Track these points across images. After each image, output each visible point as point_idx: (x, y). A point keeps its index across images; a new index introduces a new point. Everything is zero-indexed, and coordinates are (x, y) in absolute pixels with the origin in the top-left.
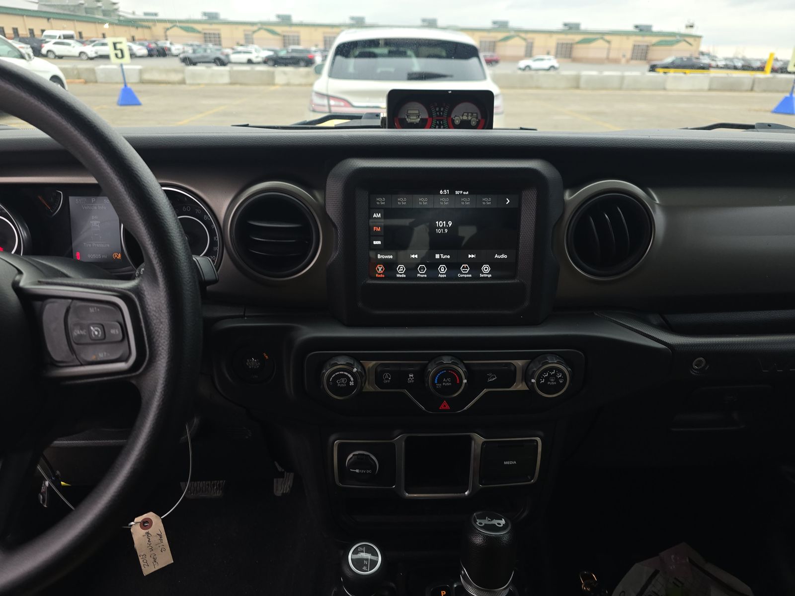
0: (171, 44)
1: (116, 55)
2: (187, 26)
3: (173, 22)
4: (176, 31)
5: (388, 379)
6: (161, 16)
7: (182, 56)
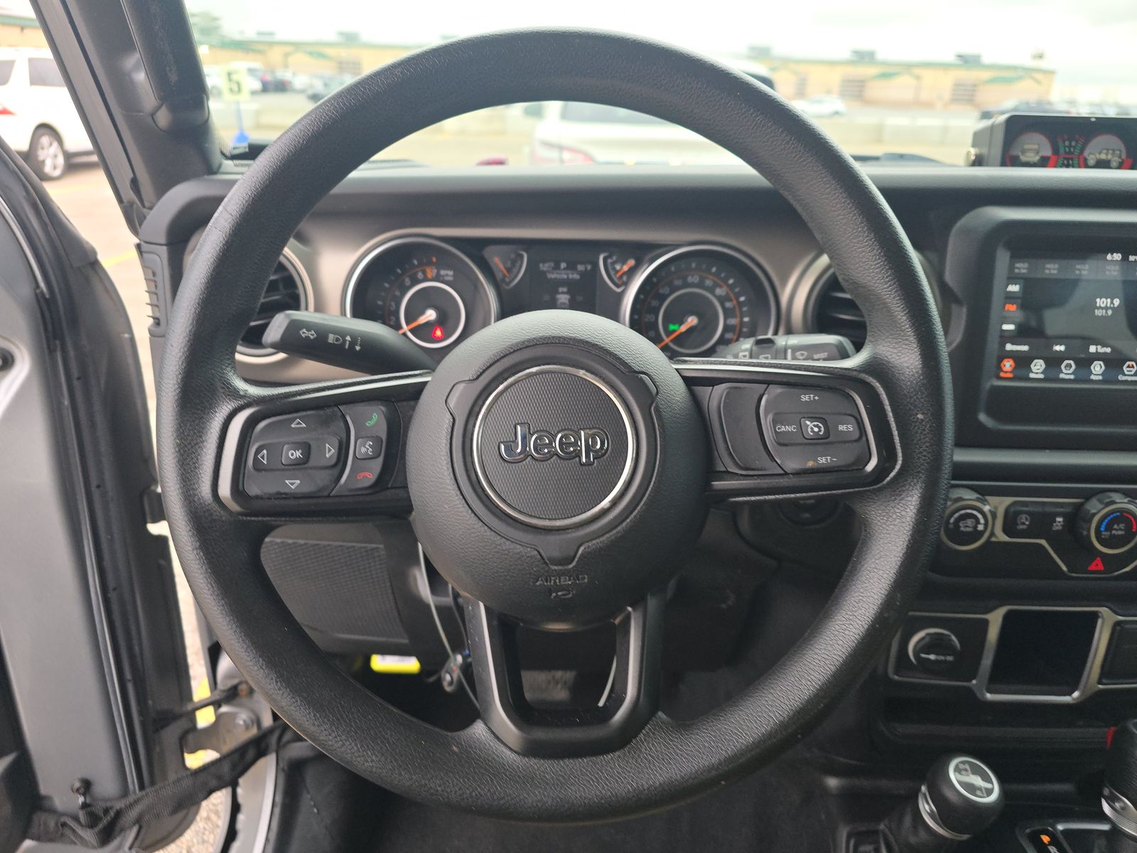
0: (294, 74)
1: (231, 90)
2: (315, 50)
3: (297, 46)
4: (299, 58)
5: (1024, 524)
6: (279, 37)
7: (310, 92)
